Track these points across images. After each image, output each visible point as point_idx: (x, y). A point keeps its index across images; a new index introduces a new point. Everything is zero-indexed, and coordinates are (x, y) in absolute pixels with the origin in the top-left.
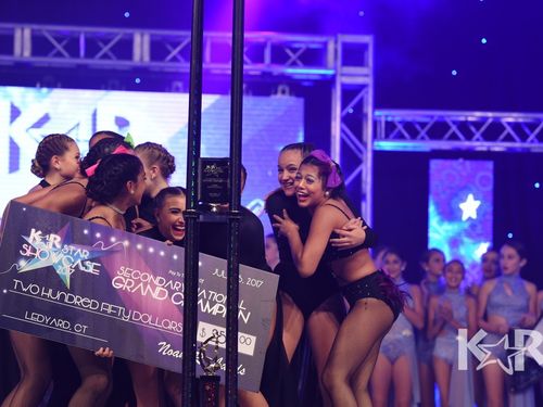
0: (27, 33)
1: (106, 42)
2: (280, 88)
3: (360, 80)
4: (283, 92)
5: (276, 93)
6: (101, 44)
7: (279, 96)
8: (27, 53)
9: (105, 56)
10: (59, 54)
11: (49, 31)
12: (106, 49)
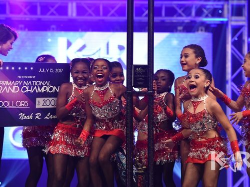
0: (74, 5)
1: (113, 8)
2: (200, 28)
3: (241, 23)
4: (202, 30)
5: (198, 31)
6: (110, 9)
7: (200, 32)
8: (74, 14)
9: (113, 15)
10: (90, 15)
11: (85, 4)
12: (113, 12)
